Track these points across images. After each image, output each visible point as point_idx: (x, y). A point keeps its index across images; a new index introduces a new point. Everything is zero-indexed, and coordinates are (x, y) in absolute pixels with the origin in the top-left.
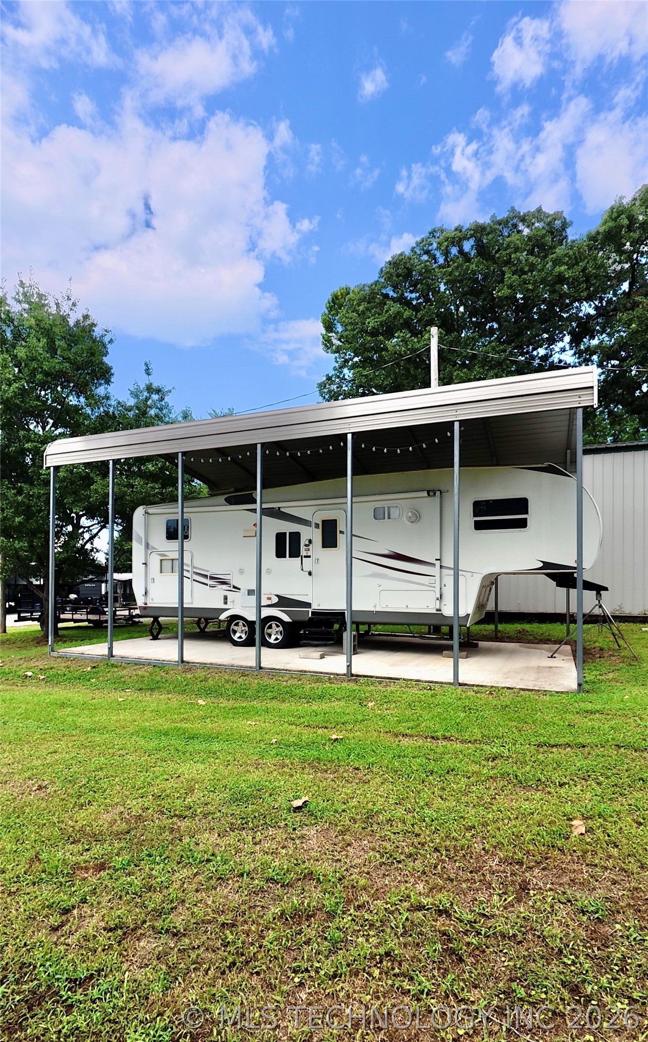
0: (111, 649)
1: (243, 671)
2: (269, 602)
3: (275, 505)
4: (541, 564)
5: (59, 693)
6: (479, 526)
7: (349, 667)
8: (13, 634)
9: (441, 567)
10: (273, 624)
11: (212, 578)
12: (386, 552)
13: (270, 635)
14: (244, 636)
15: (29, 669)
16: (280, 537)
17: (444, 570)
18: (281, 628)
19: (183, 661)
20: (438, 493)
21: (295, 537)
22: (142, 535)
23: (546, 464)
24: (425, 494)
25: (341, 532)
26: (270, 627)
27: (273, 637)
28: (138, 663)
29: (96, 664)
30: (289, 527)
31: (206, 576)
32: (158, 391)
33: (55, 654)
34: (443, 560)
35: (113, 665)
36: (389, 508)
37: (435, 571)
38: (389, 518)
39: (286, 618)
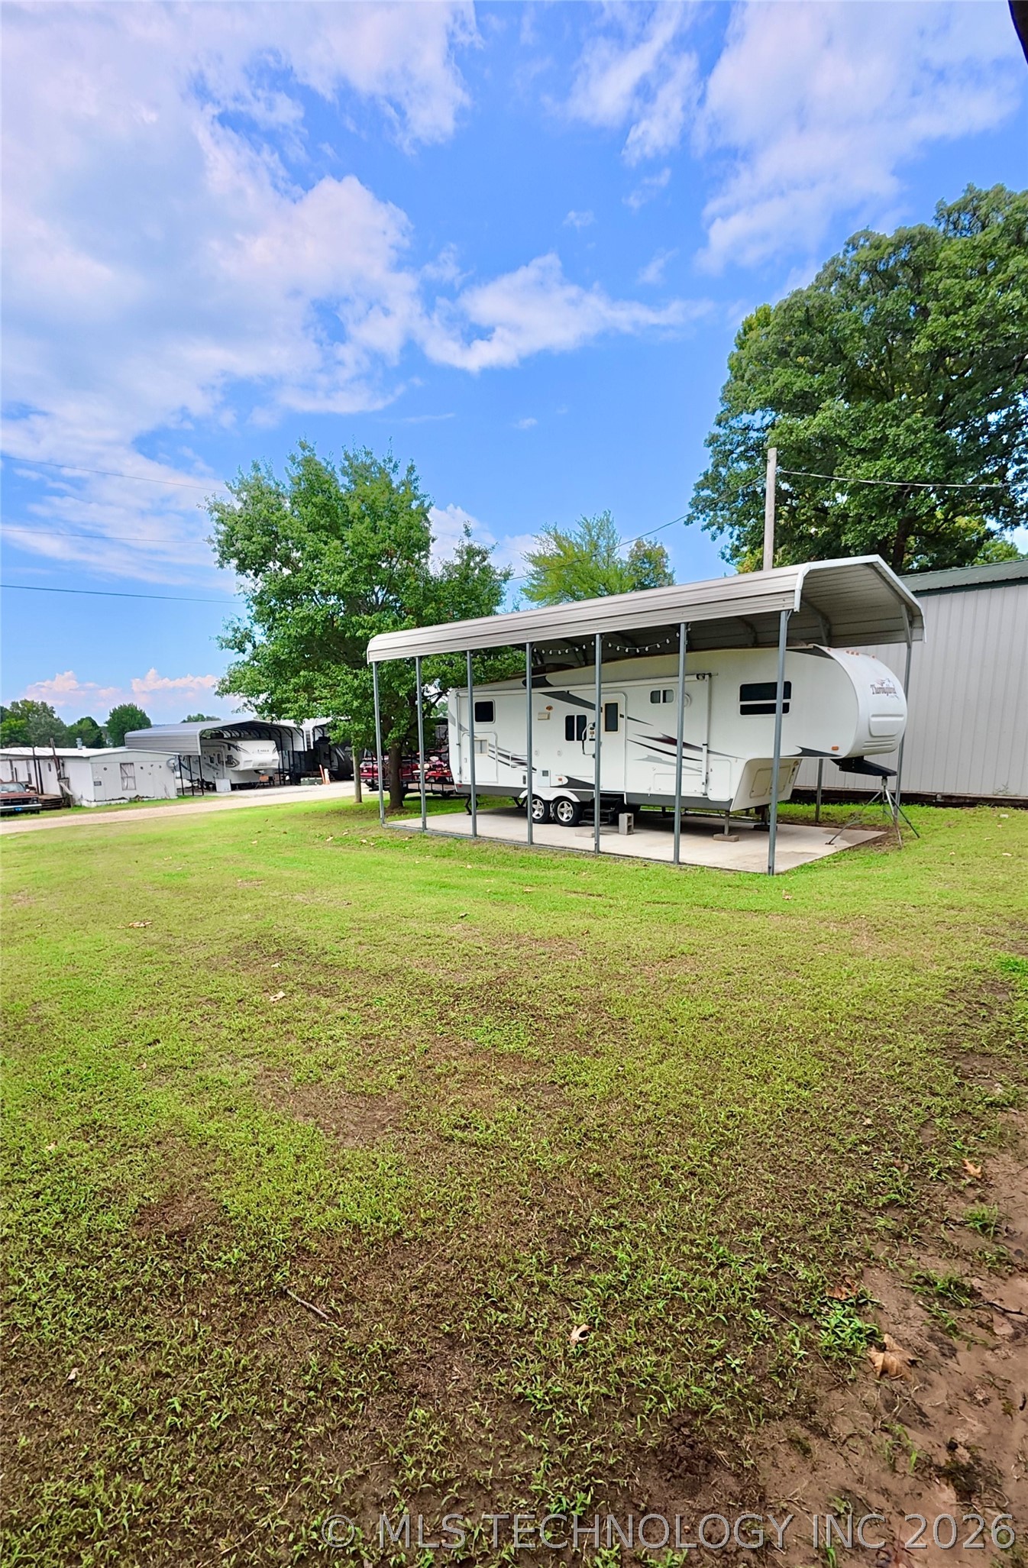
0: (424, 823)
1: (516, 846)
2: (560, 783)
3: (565, 689)
4: (800, 751)
5: (379, 856)
6: (745, 710)
7: (597, 845)
8: (366, 804)
9: (708, 752)
10: (565, 803)
11: (513, 759)
12: (660, 736)
13: (562, 814)
14: (541, 814)
15: (365, 838)
16: (569, 720)
17: (711, 756)
18: (571, 808)
19: (476, 835)
20: (707, 677)
21: (582, 720)
22: (455, 716)
23: (811, 646)
24: (695, 678)
25: (622, 716)
26: (563, 806)
27: (565, 816)
28: (445, 835)
29: (412, 834)
30: (576, 711)
31: (508, 757)
32: (479, 553)
33: (385, 826)
34: (711, 745)
35: (425, 837)
36: (665, 692)
37: (702, 755)
38: (664, 701)
39: (575, 799)
